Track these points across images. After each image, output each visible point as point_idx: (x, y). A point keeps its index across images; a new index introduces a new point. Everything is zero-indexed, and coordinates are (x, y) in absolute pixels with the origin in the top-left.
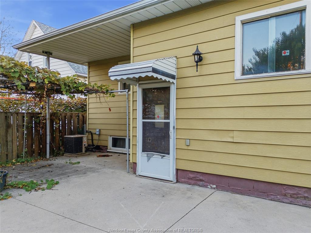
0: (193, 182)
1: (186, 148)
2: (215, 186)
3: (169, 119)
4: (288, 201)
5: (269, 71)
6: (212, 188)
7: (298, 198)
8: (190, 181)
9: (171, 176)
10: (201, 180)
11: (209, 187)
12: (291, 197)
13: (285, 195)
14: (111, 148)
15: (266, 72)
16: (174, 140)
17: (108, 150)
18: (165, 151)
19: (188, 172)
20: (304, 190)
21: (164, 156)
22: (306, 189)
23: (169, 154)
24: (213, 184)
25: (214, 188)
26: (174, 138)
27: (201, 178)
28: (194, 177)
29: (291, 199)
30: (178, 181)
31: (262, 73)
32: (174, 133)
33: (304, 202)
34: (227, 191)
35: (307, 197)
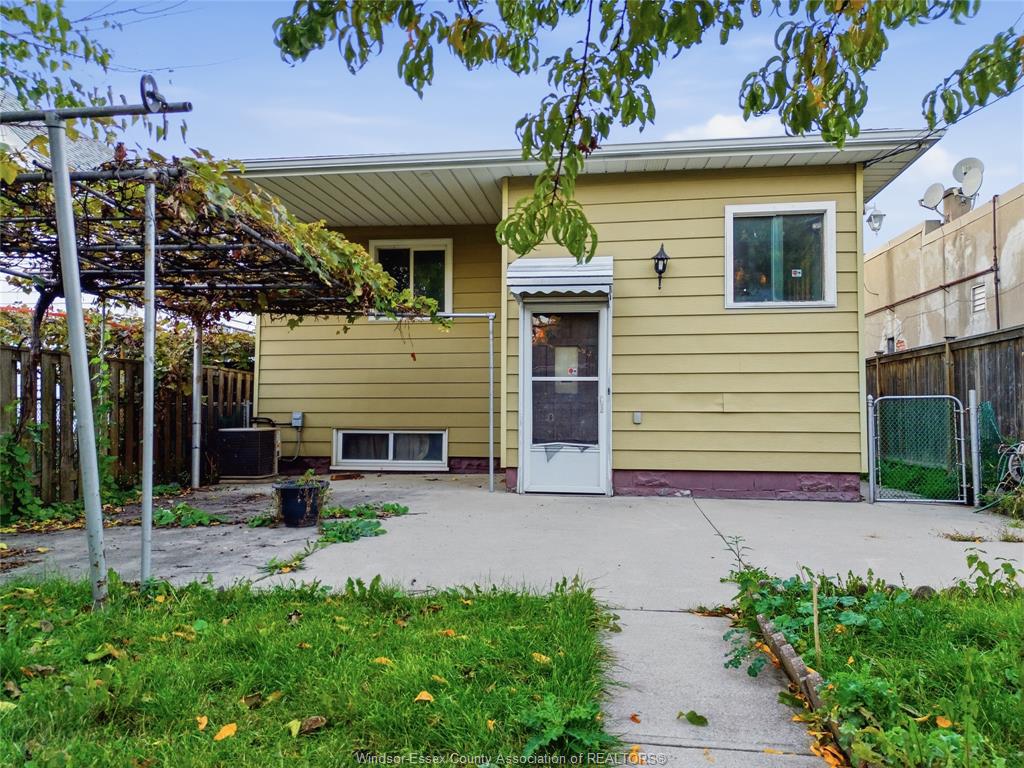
0: (646, 490)
1: (635, 428)
2: (688, 492)
3: (596, 375)
4: (804, 497)
5: (774, 298)
6: (683, 495)
7: (817, 490)
8: (641, 490)
9: (604, 484)
10: (662, 485)
11: (677, 494)
12: (810, 490)
13: (801, 489)
14: (339, 462)
15: (770, 300)
16: (608, 414)
17: (331, 468)
18: (588, 437)
19: (638, 473)
20: (826, 477)
21: (586, 448)
22: (830, 475)
23: (596, 442)
24: (685, 489)
25: (688, 496)
26: (608, 411)
27: (663, 481)
28: (649, 482)
29: (808, 494)
30: (616, 494)
31: (762, 300)
32: (608, 401)
33: (826, 494)
34: (711, 497)
35: (831, 487)
